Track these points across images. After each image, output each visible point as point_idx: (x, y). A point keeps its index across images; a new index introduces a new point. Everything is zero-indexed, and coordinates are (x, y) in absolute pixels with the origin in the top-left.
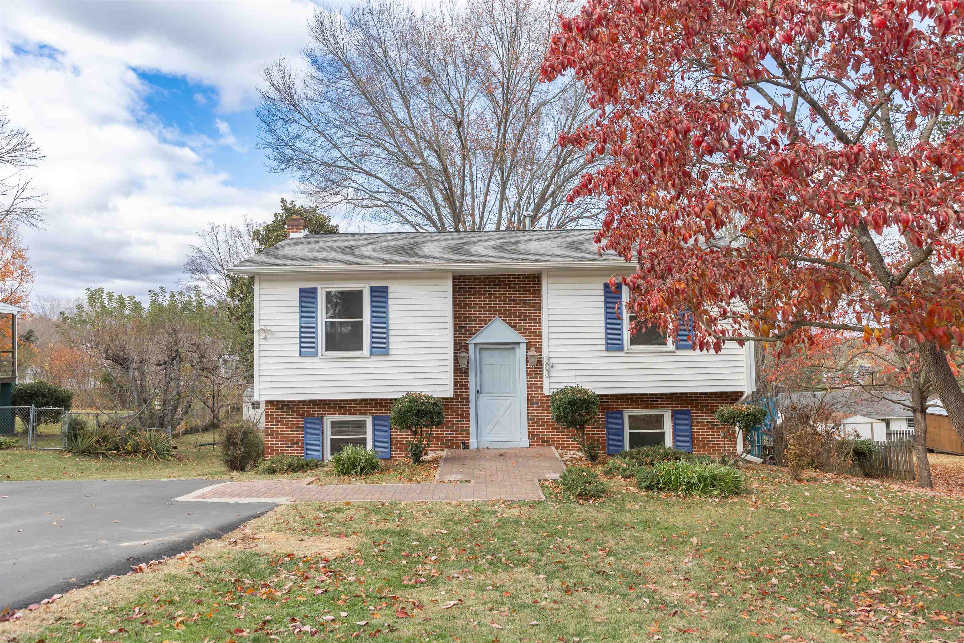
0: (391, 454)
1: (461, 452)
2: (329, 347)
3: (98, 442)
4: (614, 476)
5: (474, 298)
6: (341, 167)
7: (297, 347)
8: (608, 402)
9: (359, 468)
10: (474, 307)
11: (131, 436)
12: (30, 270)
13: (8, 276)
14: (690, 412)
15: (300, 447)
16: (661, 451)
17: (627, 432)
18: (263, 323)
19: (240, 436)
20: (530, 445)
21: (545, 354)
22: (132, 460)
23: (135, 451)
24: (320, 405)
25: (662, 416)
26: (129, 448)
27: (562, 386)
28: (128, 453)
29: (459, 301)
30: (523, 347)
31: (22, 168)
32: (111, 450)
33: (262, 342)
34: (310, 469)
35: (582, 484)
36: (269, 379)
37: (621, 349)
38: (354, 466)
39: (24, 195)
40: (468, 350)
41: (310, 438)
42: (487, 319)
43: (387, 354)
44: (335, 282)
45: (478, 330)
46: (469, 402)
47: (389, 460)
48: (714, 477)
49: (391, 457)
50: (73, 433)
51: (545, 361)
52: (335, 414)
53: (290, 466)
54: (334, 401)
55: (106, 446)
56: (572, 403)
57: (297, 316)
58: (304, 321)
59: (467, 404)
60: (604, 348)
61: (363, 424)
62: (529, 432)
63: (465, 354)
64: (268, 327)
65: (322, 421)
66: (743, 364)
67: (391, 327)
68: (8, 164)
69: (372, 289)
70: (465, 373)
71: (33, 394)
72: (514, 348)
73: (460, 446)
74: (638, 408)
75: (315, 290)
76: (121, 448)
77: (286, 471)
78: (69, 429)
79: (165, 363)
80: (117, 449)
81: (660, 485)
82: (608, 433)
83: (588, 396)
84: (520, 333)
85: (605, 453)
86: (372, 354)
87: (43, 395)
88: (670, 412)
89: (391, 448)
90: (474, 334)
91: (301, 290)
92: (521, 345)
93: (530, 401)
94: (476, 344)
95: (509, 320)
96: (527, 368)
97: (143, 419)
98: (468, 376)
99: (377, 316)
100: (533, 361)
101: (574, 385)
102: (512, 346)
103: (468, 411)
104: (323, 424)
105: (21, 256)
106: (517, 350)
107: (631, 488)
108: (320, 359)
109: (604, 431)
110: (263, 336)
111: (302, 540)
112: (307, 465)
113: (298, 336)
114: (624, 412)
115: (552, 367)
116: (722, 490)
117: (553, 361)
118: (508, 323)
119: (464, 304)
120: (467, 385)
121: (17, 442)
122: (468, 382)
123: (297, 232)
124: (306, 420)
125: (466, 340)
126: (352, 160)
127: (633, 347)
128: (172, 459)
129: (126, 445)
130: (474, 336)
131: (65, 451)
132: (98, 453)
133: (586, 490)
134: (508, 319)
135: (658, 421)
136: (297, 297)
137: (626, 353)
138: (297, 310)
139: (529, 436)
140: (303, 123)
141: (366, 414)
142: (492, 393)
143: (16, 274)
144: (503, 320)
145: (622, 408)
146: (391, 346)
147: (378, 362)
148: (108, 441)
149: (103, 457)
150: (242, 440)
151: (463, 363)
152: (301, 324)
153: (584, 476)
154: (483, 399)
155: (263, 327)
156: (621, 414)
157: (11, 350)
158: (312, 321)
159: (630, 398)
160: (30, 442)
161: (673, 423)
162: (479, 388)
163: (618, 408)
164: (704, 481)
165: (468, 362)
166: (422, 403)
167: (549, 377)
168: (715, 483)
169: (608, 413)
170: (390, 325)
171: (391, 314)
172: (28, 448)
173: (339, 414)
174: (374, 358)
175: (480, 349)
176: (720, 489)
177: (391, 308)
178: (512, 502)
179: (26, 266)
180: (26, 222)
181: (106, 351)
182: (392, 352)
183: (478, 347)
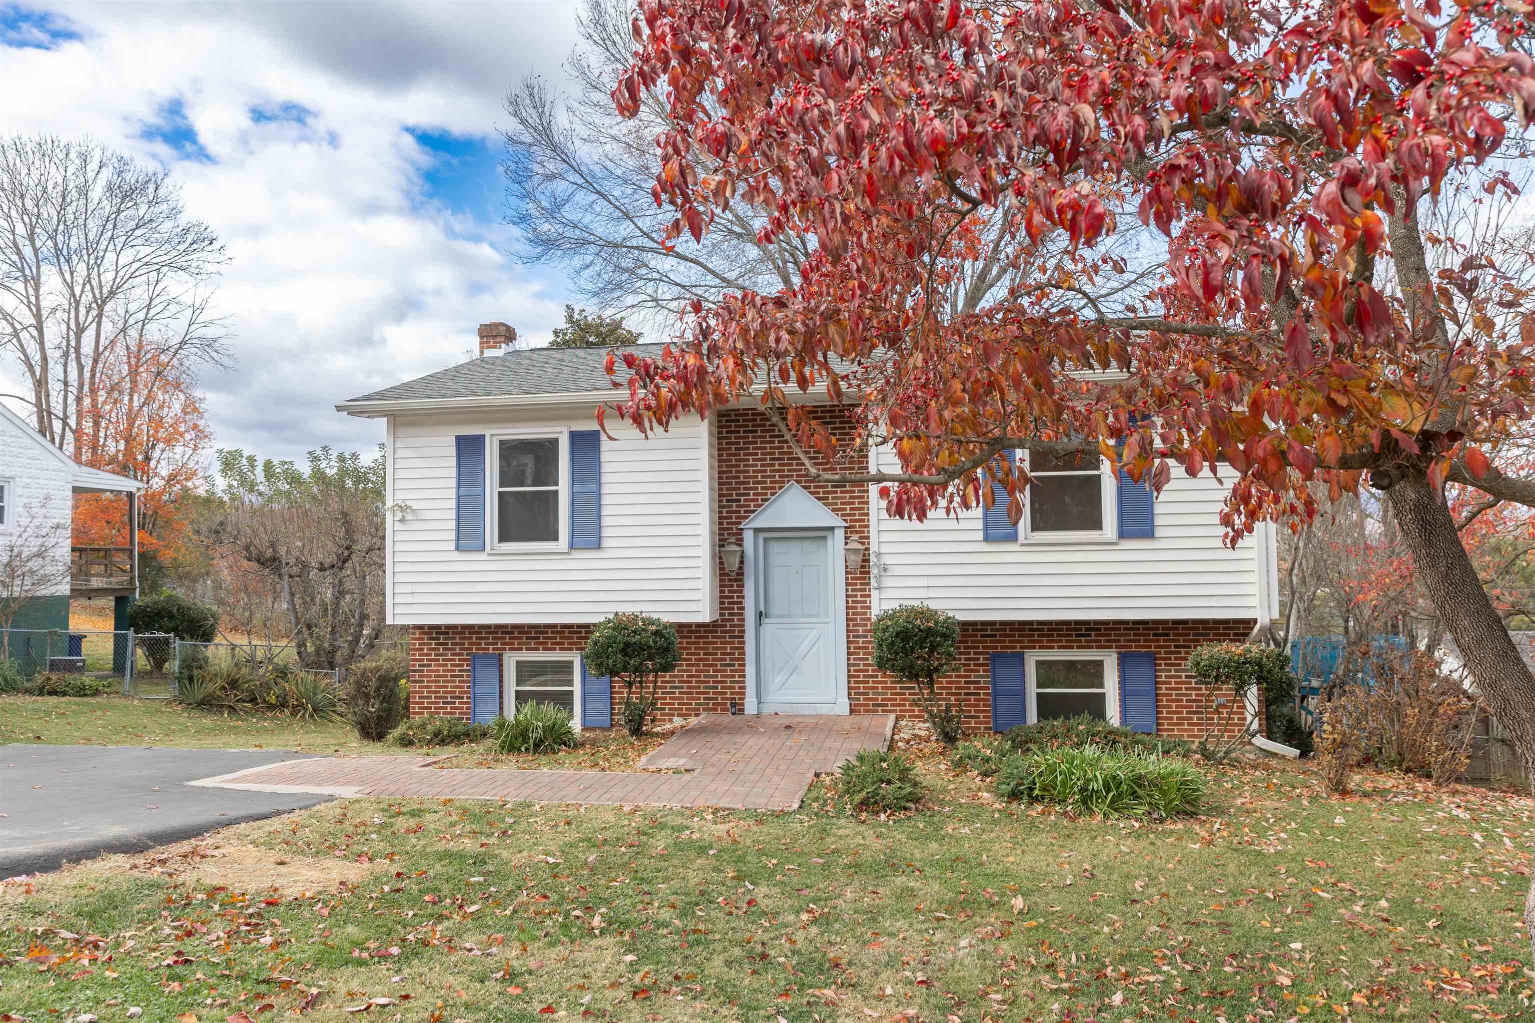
0: (612, 720)
1: (728, 718)
2: (504, 537)
3: (223, 688)
4: (965, 771)
5: (754, 448)
6: (637, 248)
7: (453, 536)
8: (995, 636)
9: (532, 741)
10: (753, 465)
11: (279, 680)
12: (207, 430)
13: (177, 440)
14: (1153, 659)
15: (466, 703)
16: (1081, 728)
17: (1032, 691)
18: (400, 495)
19: (373, 684)
20: (851, 711)
21: (873, 548)
22: (275, 717)
23: (283, 705)
24: (497, 633)
25: (1100, 664)
26: (273, 700)
27: (895, 605)
28: (271, 707)
29: (728, 455)
30: (840, 534)
31: (199, 277)
32: (244, 701)
33: (398, 527)
34: (471, 741)
35: (874, 783)
36: (408, 589)
37: (1013, 538)
38: (525, 740)
39: (201, 318)
40: (742, 540)
41: (480, 689)
42: (776, 486)
43: (599, 547)
44: (517, 424)
45: (760, 506)
46: (744, 631)
47: (609, 729)
48: (1138, 780)
49: (612, 725)
50: (186, 673)
51: (873, 559)
52: (521, 649)
53: (436, 735)
54: (520, 628)
55: (236, 695)
56: (904, 635)
57: (453, 483)
58: (463, 491)
59: (741, 636)
60: (980, 536)
61: (567, 667)
62: (849, 688)
63: (734, 548)
64: (408, 503)
65: (501, 660)
66: (1252, 566)
67: (605, 500)
68: (180, 272)
69: (573, 436)
70: (736, 580)
71: (157, 614)
72: (825, 538)
73: (727, 710)
74: (1053, 647)
75: (479, 440)
76: (259, 700)
77: (430, 742)
78: (181, 667)
79: (333, 566)
80: (253, 700)
81: (1036, 792)
82: (995, 694)
83: (936, 623)
84: (833, 510)
85: (990, 729)
86: (572, 546)
87: (171, 616)
88: (1115, 656)
89: (612, 709)
90: (753, 511)
91: (458, 438)
92: (836, 531)
93: (852, 631)
94: (757, 531)
95: (815, 487)
96: (847, 573)
97: (304, 655)
98: (743, 586)
99: (583, 481)
100: (858, 558)
101: (916, 603)
102: (821, 534)
103: (743, 648)
104: (501, 665)
105: (195, 410)
106: (830, 542)
107: (985, 795)
108: (490, 555)
109: (988, 688)
110: (399, 516)
111: (282, 863)
112: (467, 735)
113: (454, 517)
114: (1026, 656)
115: (885, 570)
116: (1154, 806)
117: (887, 560)
118: (812, 493)
119: (736, 460)
120: (741, 603)
121: (110, 685)
122: (743, 597)
123: (495, 347)
124: (473, 659)
125: (740, 523)
126: (654, 235)
127: (1035, 534)
128: (339, 718)
129: (268, 695)
130: (753, 515)
131: (175, 701)
132: (223, 706)
133: (878, 794)
134: (811, 485)
135: (1094, 673)
136: (453, 451)
137: (1023, 545)
138: (453, 472)
139: (849, 694)
140: (571, 179)
141: (571, 649)
142: (788, 616)
143: (188, 436)
144: (805, 487)
145: (1023, 647)
146: (605, 532)
147: (584, 560)
148: (237, 689)
149: (229, 713)
150: (378, 689)
151: (733, 563)
152: (459, 497)
153: (882, 769)
154: (770, 628)
155: (400, 502)
156: (1021, 658)
157: (128, 546)
158: (478, 491)
159: (1037, 630)
160: (127, 687)
161: (1119, 677)
162: (762, 608)
163: (1015, 647)
164: (1117, 788)
165: (742, 562)
166: (635, 632)
167: (879, 588)
168: (1140, 792)
169: (994, 657)
170: (603, 497)
171: (605, 478)
172: (124, 695)
173: (527, 649)
174: (576, 554)
175: (766, 540)
176: (1150, 804)
177: (605, 468)
178: (731, 811)
179: (201, 423)
180: (207, 358)
181: (247, 548)
182: (606, 543)
183: (762, 536)
